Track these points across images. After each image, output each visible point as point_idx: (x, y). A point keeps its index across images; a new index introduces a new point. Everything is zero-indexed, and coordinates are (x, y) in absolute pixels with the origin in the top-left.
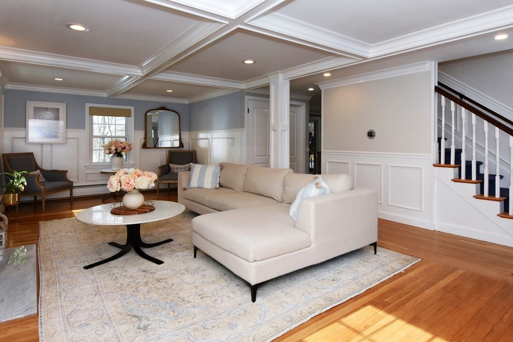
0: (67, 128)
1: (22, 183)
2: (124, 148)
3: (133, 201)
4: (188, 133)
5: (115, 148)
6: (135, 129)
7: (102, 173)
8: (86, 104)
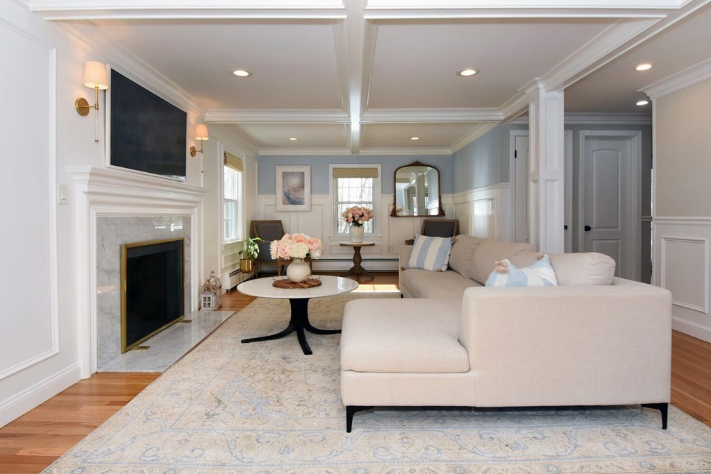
0: (311, 194)
1: (256, 250)
2: (362, 216)
3: (297, 272)
4: (451, 195)
5: (352, 216)
6: (382, 193)
7: (341, 245)
8: (330, 165)
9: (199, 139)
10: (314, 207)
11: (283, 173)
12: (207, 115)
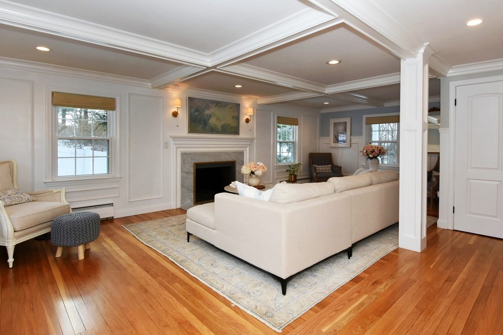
9: (249, 114)
10: (352, 145)
11: (334, 123)
12: (258, 101)
